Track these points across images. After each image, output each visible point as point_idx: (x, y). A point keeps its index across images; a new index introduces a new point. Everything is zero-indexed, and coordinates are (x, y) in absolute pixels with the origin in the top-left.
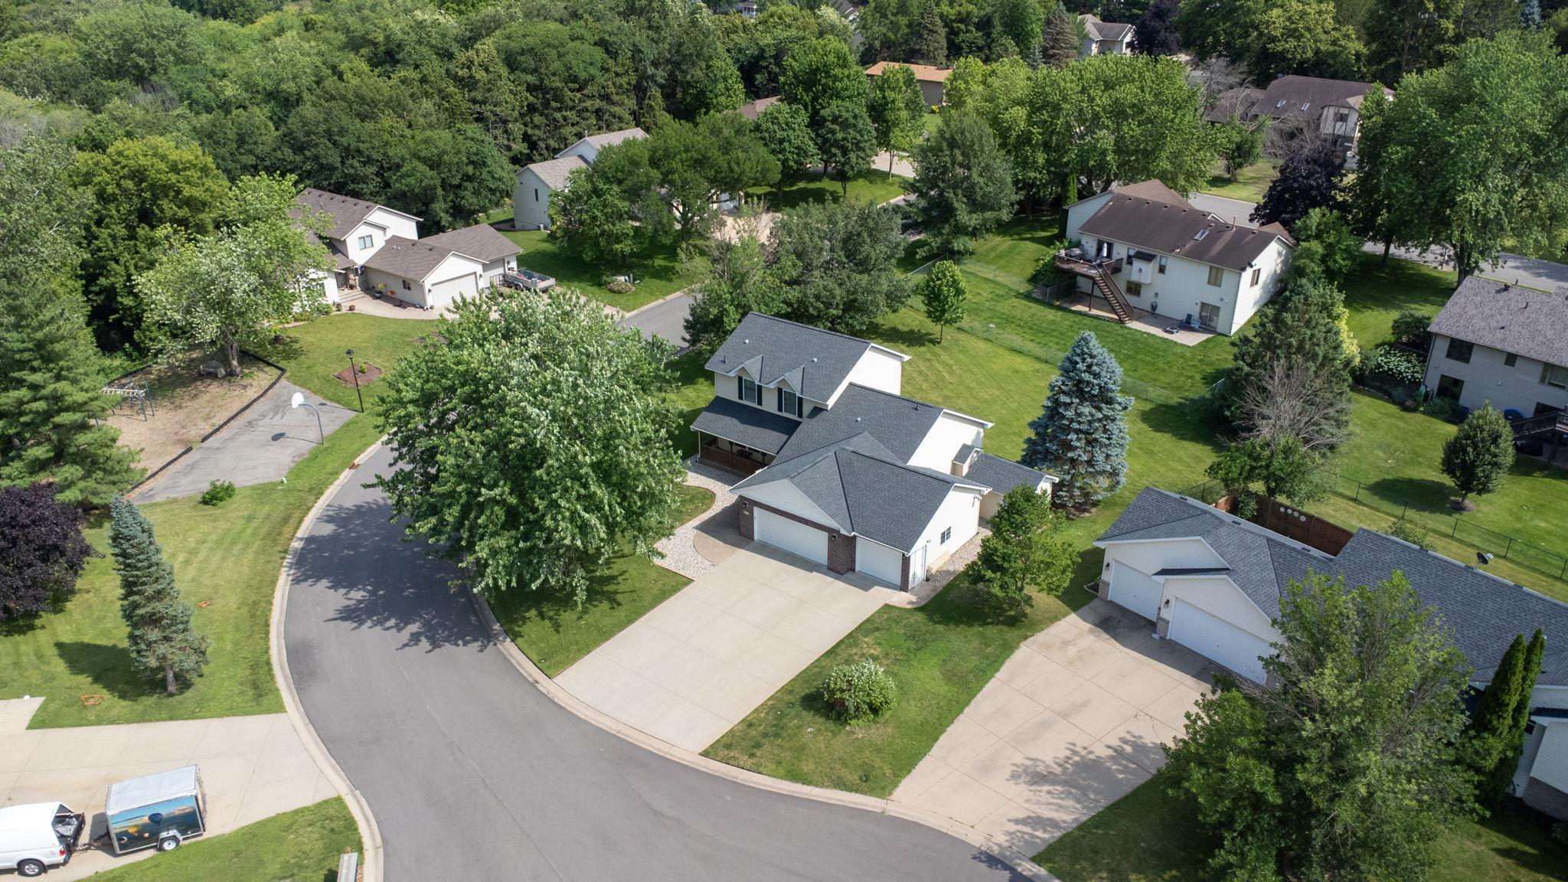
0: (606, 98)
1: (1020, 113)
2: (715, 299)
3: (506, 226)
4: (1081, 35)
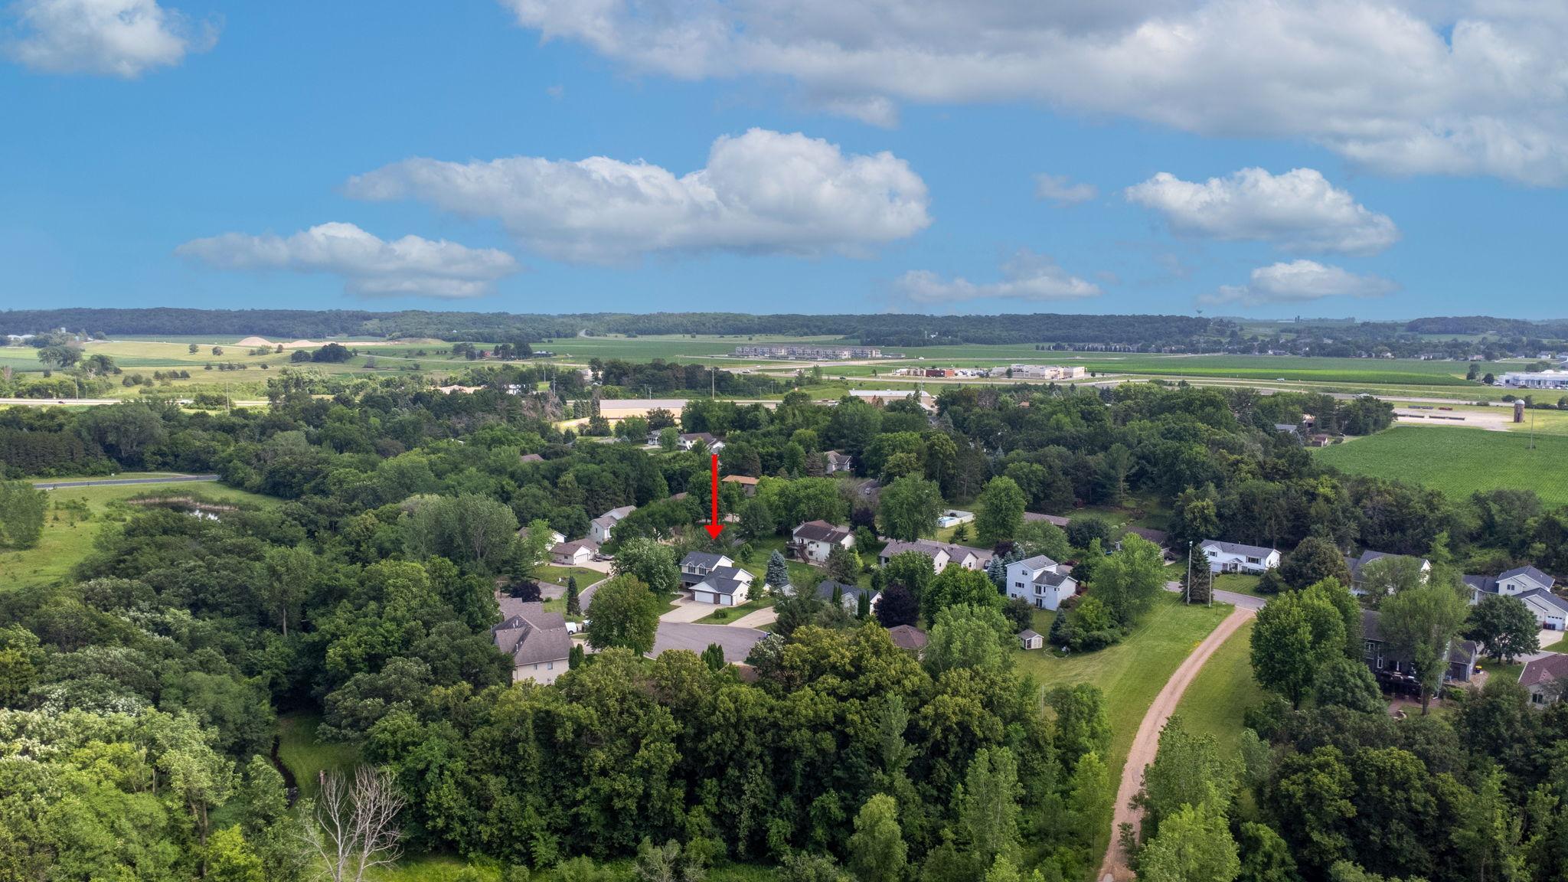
1: (776, 498)
4: (826, 462)
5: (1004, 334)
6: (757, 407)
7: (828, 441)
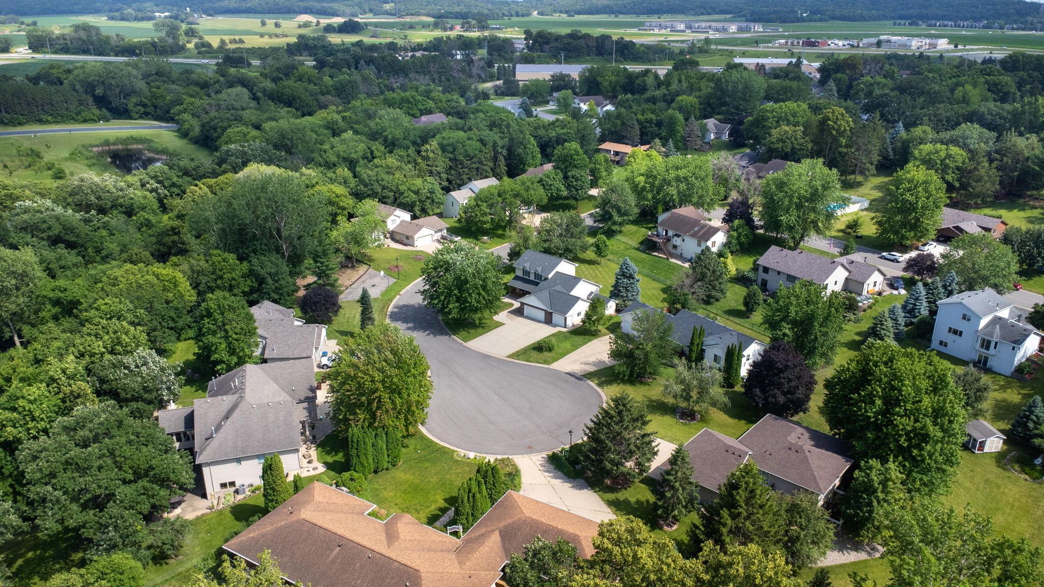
0: (481, 163)
1: (642, 179)
2: (518, 245)
3: (440, 215)
4: (704, 130)
5: (865, 12)
6: (647, 72)
7: (708, 109)
